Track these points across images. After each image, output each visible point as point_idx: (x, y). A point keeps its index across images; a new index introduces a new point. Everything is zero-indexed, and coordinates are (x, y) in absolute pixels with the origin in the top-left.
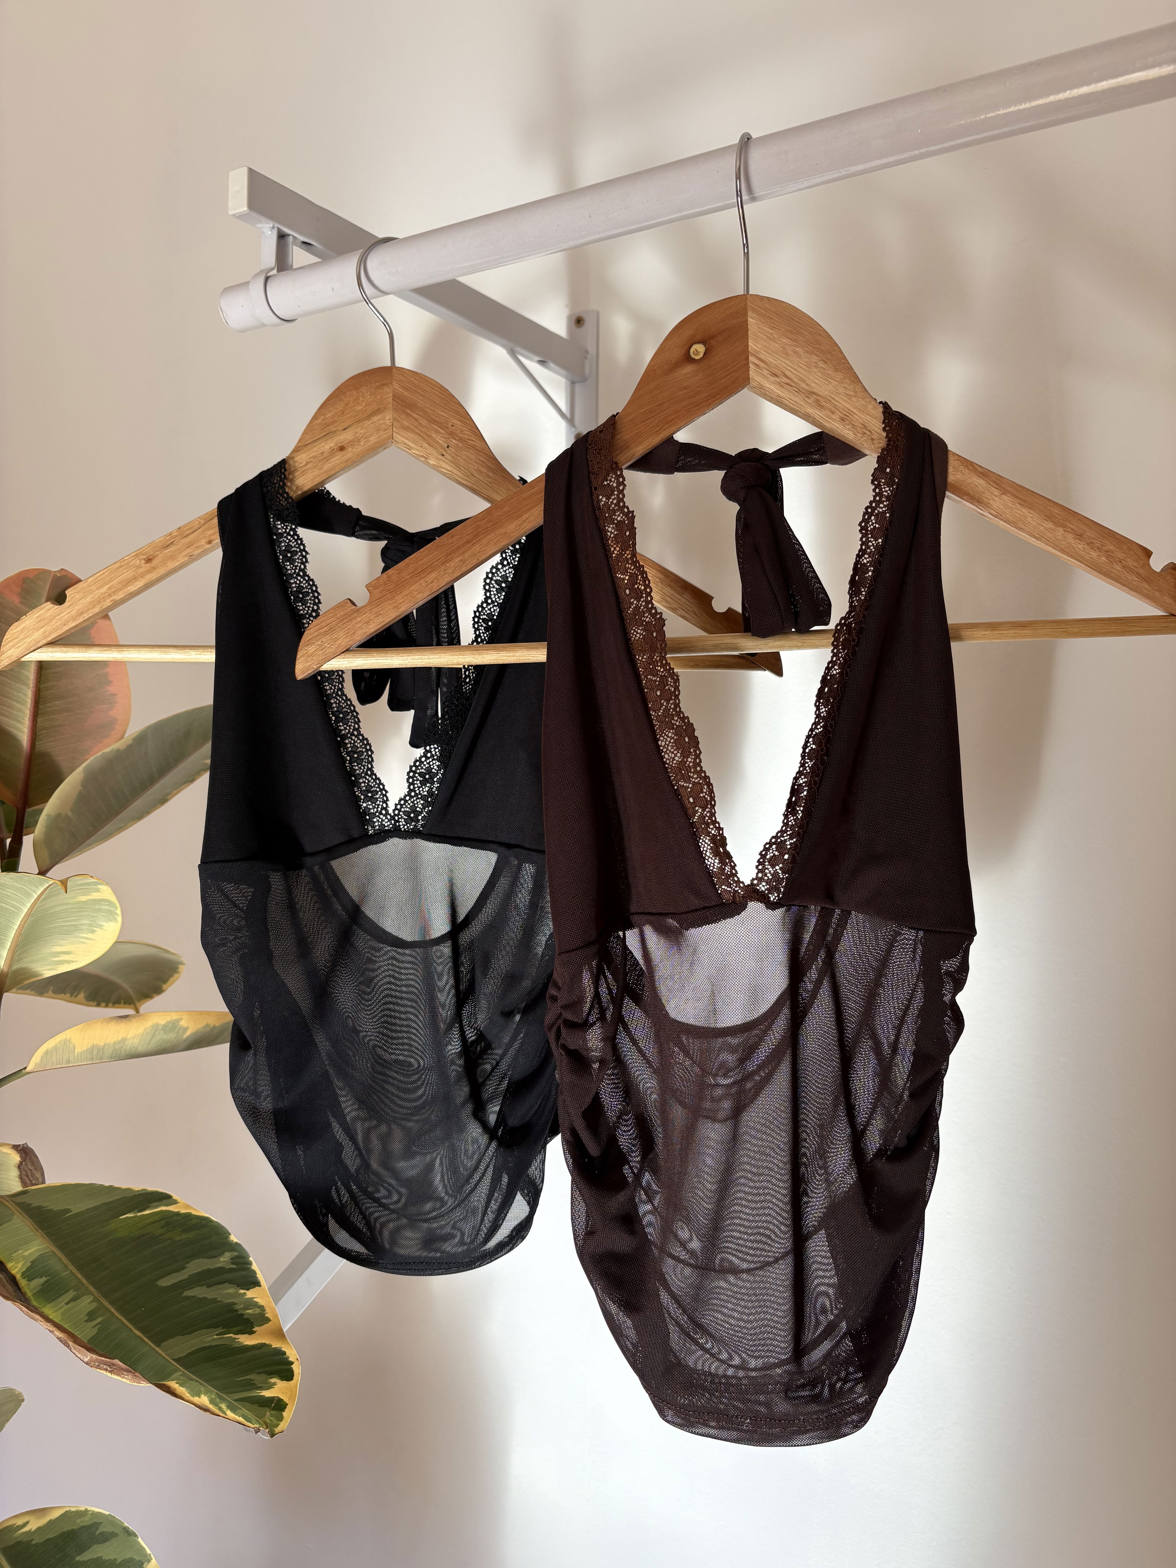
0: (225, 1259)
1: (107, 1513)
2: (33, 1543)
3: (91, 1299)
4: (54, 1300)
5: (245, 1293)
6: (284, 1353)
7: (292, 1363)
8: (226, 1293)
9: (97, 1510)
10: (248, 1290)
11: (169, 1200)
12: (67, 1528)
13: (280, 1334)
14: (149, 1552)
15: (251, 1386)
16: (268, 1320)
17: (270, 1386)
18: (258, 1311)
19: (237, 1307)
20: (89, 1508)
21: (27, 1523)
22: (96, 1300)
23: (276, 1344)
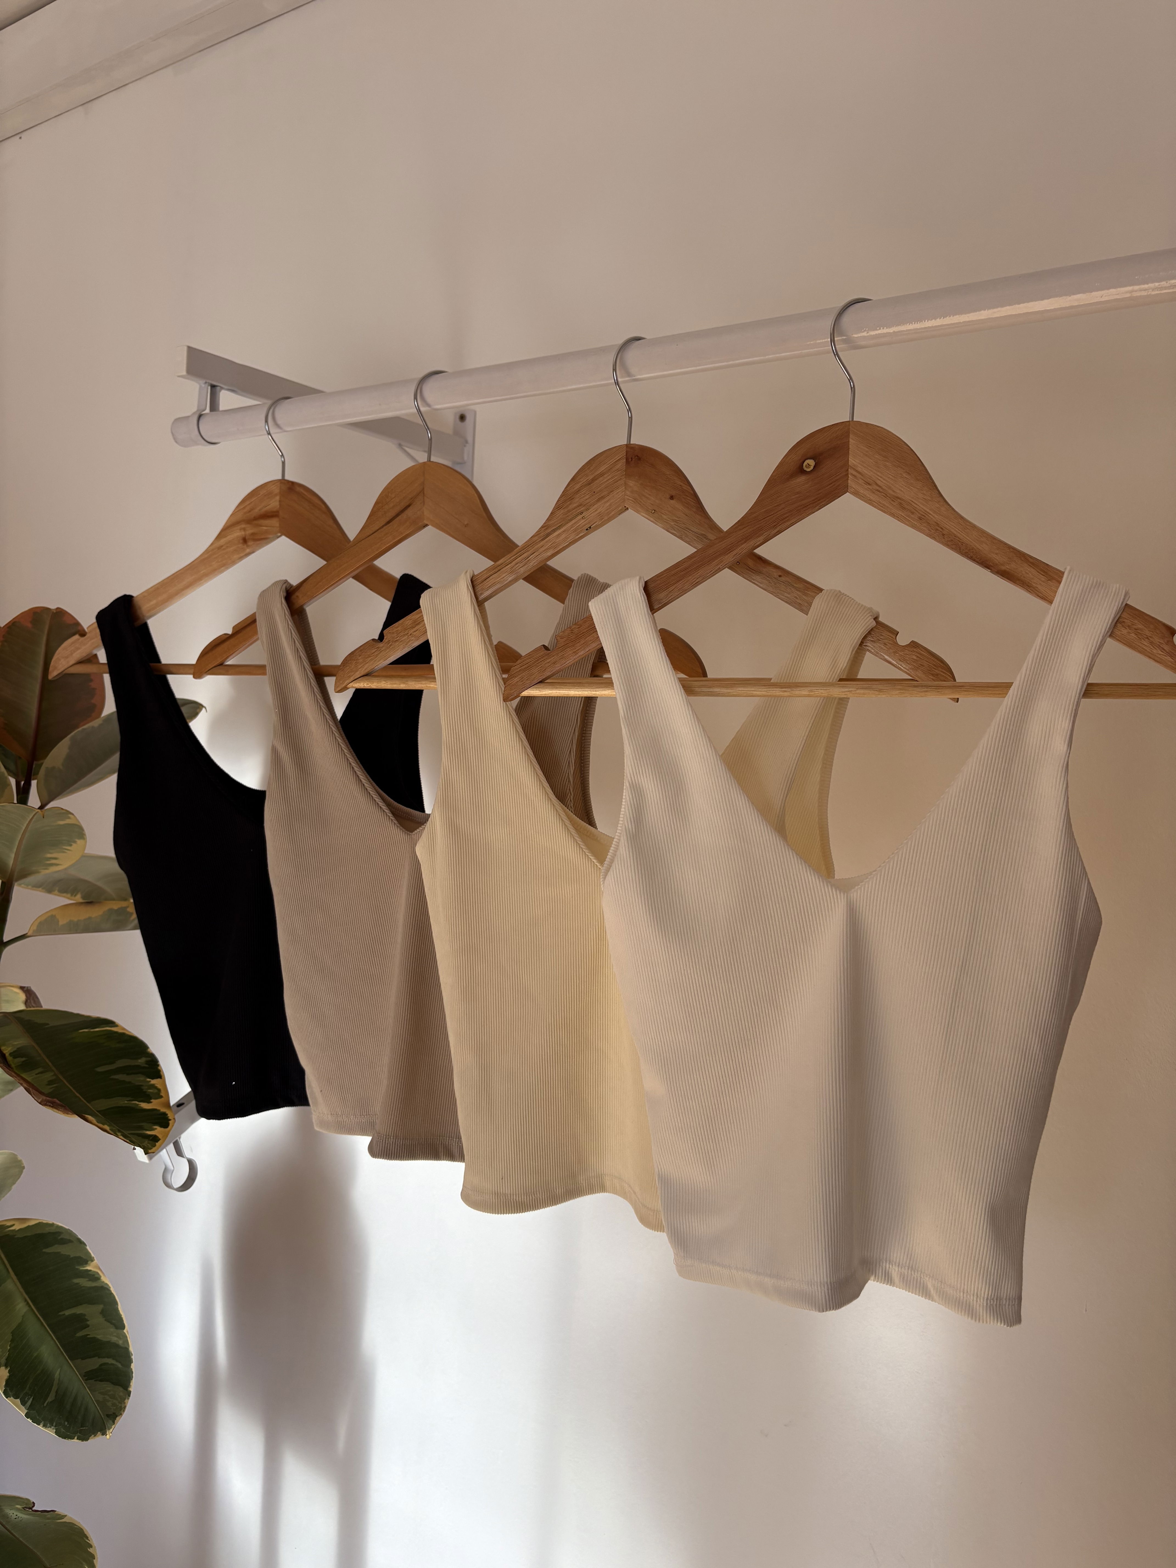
0: (142, 1061)
1: (67, 1228)
2: (16, 1237)
3: (53, 1074)
4: (29, 1071)
5: (150, 1081)
6: (167, 1114)
7: (170, 1120)
8: (138, 1079)
9: (60, 1224)
10: (153, 1079)
11: (111, 1025)
12: (39, 1232)
13: (168, 1104)
14: (93, 1255)
15: (142, 1128)
16: (162, 1097)
17: (154, 1130)
18: (156, 1091)
19: (143, 1088)
20: (55, 1223)
21: (14, 1225)
22: (55, 1075)
23: (163, 1110)
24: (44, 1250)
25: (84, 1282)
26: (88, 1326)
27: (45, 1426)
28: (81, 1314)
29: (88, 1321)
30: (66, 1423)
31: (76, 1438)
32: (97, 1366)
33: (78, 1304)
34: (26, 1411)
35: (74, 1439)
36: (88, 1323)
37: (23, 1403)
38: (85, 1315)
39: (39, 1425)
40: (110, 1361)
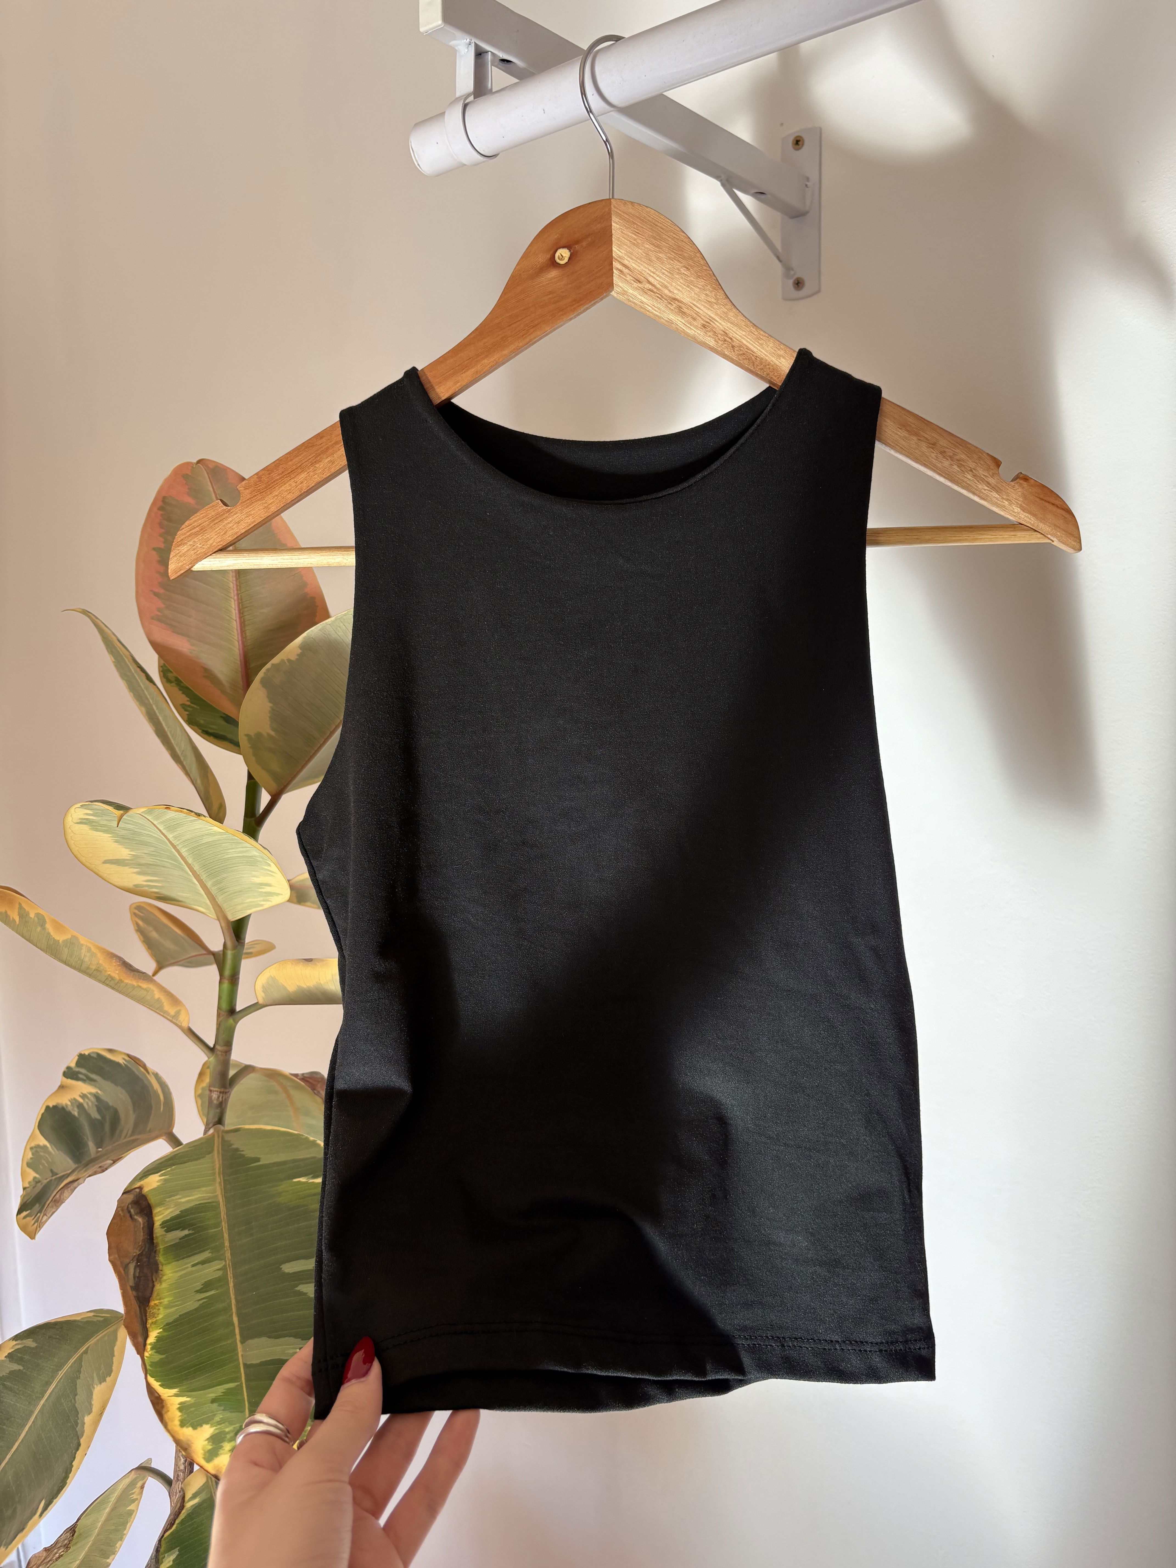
3: (219, 1267)
4: (183, 1258)
22: (224, 1269)
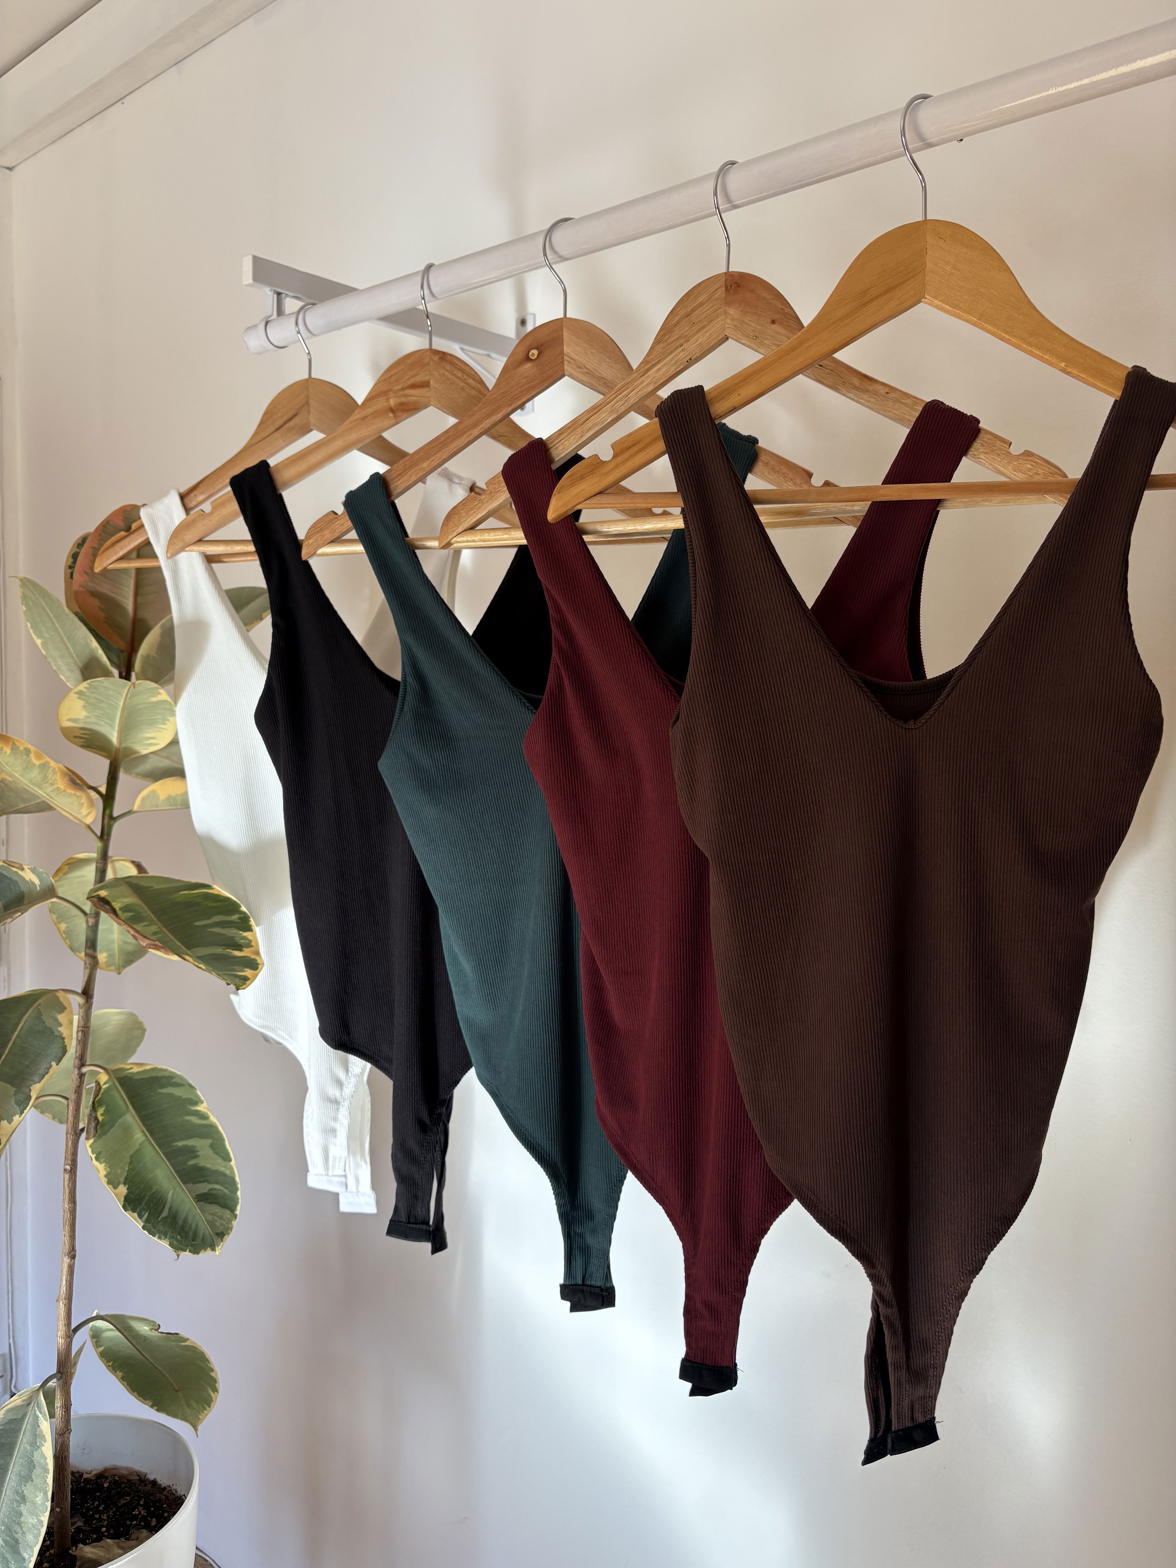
0: (235, 918)
1: (179, 1074)
4: (136, 922)
5: (243, 933)
6: (257, 960)
7: (260, 963)
9: (173, 1070)
10: (245, 932)
11: (209, 888)
14: (202, 1098)
15: (233, 970)
16: (252, 946)
17: (244, 972)
18: (247, 941)
19: (236, 938)
24: (160, 1091)
25: (195, 1120)
26: (198, 1156)
27: (159, 1238)
28: (192, 1146)
29: (198, 1151)
30: (179, 1237)
31: (188, 1250)
32: (206, 1191)
33: (190, 1137)
34: (143, 1224)
35: (185, 1251)
36: (199, 1153)
37: (140, 1216)
38: (195, 1147)
39: (154, 1236)
40: (218, 1187)
